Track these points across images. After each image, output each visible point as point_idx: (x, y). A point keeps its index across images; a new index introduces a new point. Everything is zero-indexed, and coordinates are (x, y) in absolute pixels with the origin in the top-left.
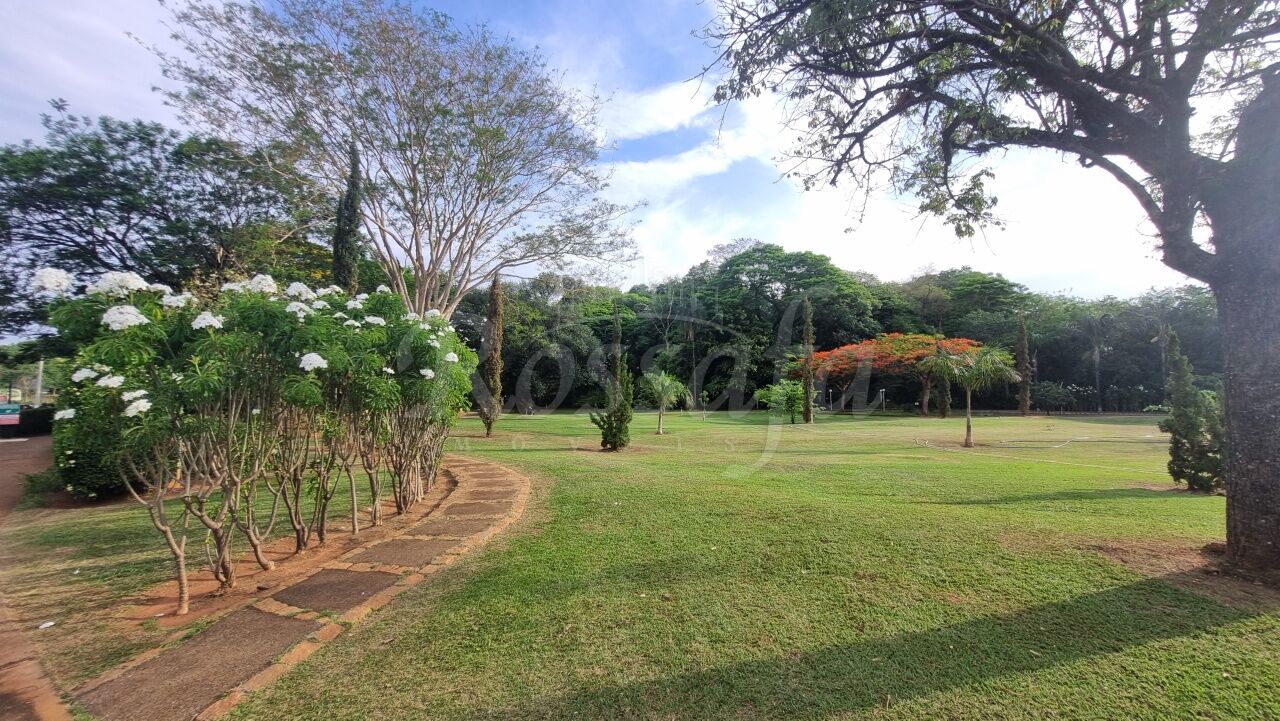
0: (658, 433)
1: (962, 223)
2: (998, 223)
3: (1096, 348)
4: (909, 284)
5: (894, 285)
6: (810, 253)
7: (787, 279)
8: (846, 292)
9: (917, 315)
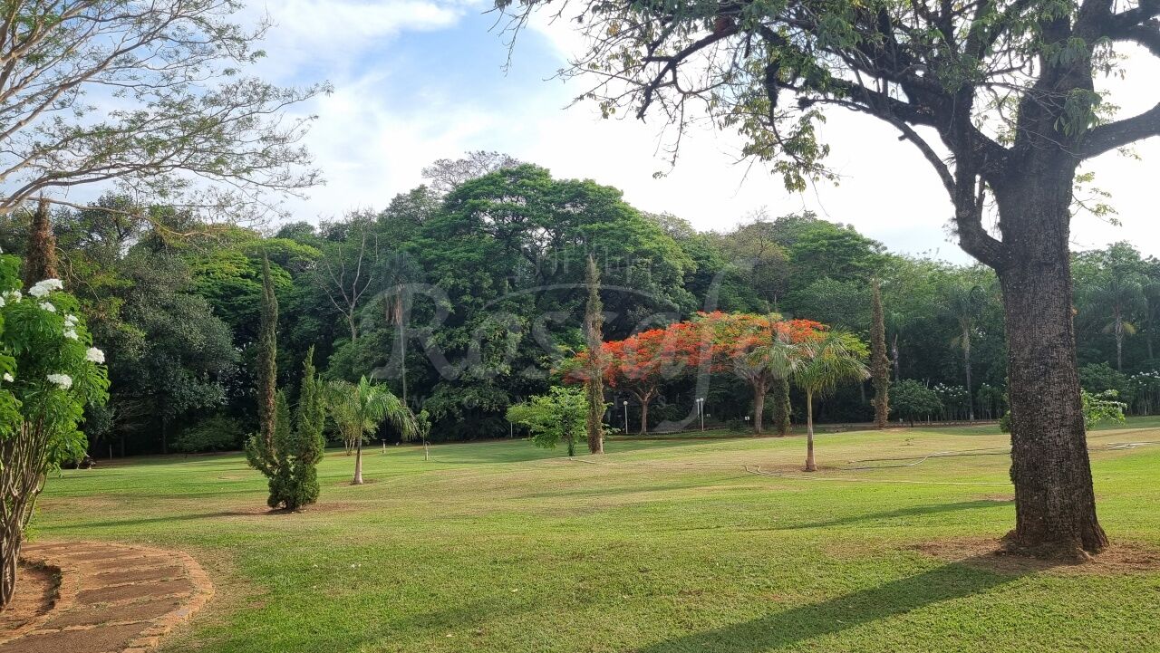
0: (355, 482)
1: (791, 173)
2: (831, 177)
3: (966, 334)
4: (733, 236)
5: (713, 236)
6: (592, 183)
7: (558, 222)
8: (646, 247)
9: (746, 283)
